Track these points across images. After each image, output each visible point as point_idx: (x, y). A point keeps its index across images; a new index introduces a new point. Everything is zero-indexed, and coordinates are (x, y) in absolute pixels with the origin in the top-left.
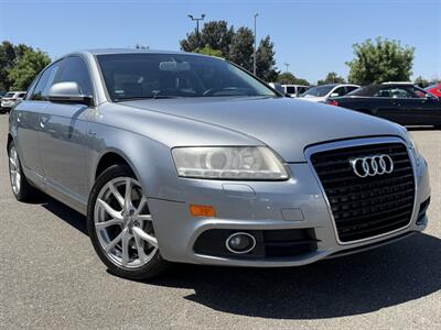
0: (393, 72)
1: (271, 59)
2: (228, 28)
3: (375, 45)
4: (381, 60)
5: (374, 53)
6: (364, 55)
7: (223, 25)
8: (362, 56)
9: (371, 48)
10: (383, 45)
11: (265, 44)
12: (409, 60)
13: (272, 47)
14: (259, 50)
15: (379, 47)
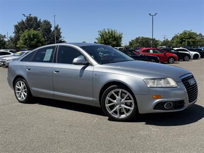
0: (114, 43)
1: (60, 35)
2: (38, 20)
3: (107, 32)
4: (110, 38)
5: (107, 35)
6: (103, 36)
7: (36, 19)
8: (102, 36)
9: (106, 33)
10: (110, 32)
11: (56, 28)
12: (121, 38)
13: (59, 30)
14: (54, 31)
15: (109, 33)
